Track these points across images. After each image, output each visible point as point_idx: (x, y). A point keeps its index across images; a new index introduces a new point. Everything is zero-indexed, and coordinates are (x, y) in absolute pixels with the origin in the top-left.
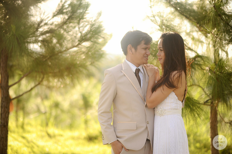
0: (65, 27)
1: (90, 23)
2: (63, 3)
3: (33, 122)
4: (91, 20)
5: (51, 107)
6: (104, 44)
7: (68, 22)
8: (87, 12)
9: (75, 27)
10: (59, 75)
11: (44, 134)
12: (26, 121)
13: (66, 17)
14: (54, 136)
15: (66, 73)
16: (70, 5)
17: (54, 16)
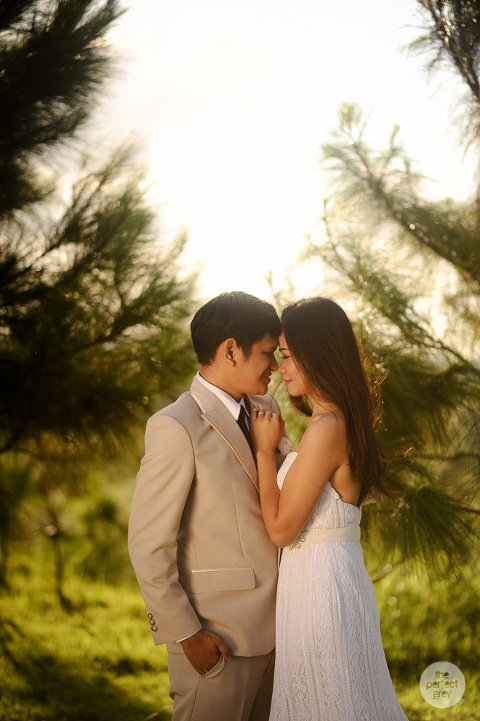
2: (77, 210)
5: (89, 519)
11: (52, 599)
14: (83, 606)
16: (98, 216)
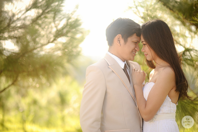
0: (40, 22)
1: (67, 16)
3: (13, 119)
4: (67, 13)
6: (82, 40)
7: (42, 17)
8: (62, 4)
9: (50, 23)
10: (35, 74)
12: (6, 118)
13: (41, 11)
15: (41, 72)
17: (27, 10)
